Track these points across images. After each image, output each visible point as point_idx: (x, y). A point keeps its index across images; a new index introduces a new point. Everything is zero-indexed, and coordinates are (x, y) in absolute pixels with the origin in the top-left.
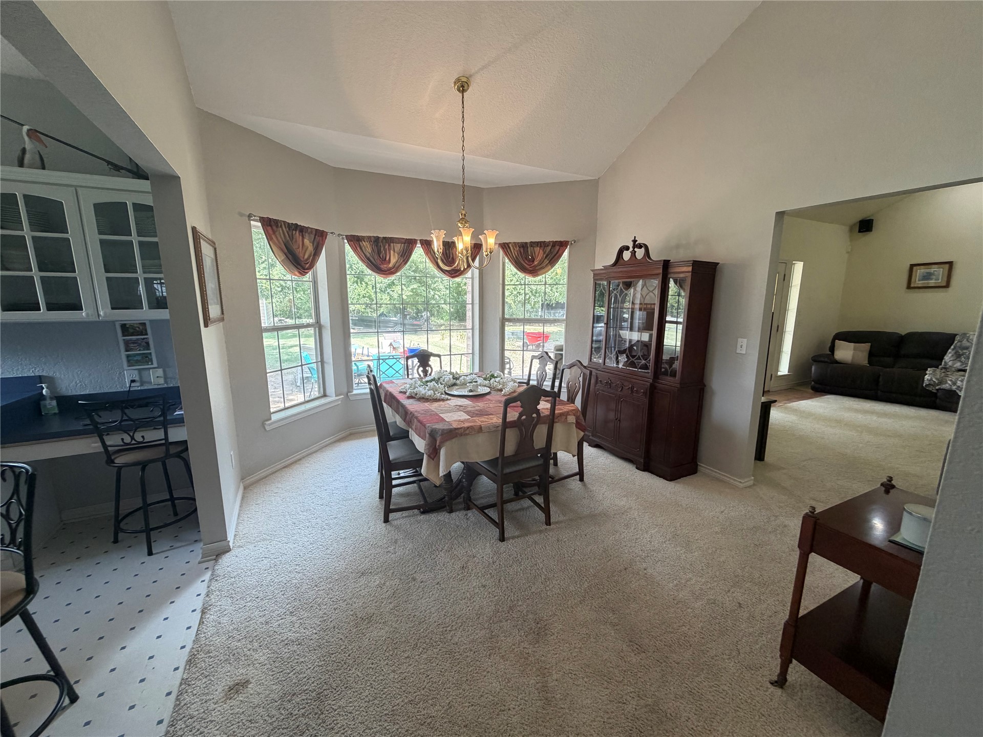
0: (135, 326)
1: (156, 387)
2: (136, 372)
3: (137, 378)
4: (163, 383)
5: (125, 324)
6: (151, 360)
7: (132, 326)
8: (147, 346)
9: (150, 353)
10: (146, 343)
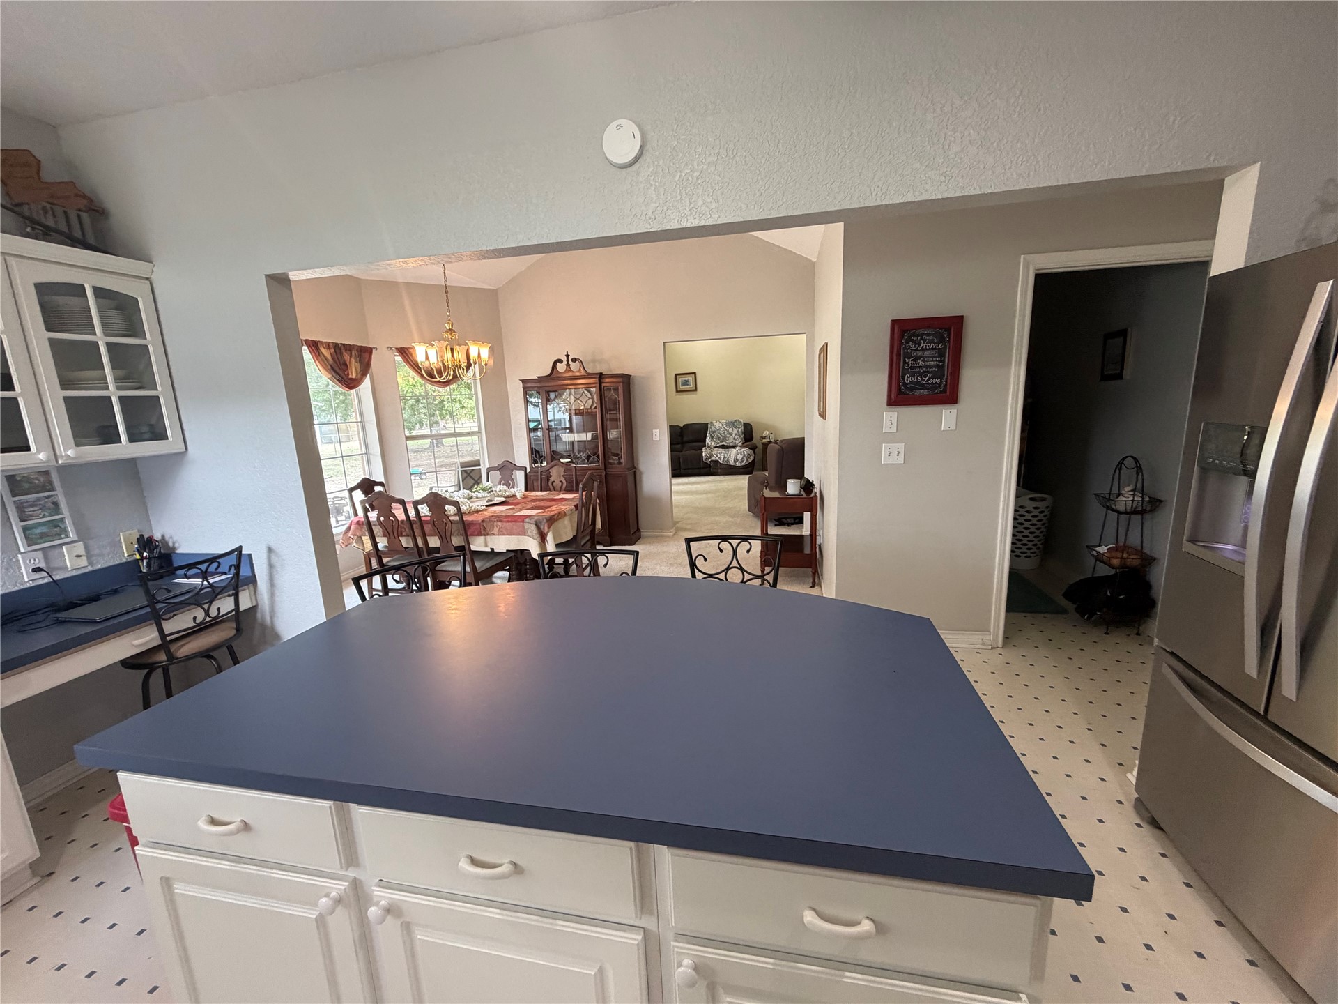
0: (32, 477)
1: (74, 573)
2: (40, 554)
3: (42, 565)
4: (87, 565)
5: (13, 476)
6: (65, 531)
7: (26, 479)
8: (56, 507)
9: (62, 520)
10: (53, 503)
